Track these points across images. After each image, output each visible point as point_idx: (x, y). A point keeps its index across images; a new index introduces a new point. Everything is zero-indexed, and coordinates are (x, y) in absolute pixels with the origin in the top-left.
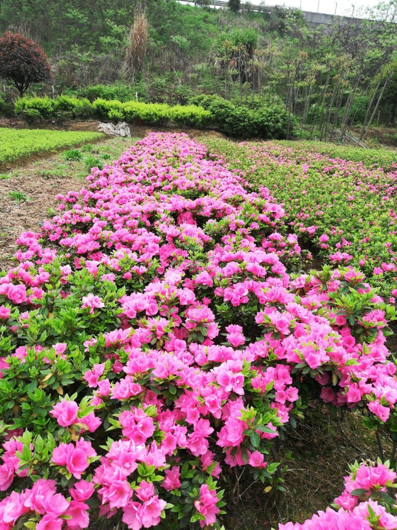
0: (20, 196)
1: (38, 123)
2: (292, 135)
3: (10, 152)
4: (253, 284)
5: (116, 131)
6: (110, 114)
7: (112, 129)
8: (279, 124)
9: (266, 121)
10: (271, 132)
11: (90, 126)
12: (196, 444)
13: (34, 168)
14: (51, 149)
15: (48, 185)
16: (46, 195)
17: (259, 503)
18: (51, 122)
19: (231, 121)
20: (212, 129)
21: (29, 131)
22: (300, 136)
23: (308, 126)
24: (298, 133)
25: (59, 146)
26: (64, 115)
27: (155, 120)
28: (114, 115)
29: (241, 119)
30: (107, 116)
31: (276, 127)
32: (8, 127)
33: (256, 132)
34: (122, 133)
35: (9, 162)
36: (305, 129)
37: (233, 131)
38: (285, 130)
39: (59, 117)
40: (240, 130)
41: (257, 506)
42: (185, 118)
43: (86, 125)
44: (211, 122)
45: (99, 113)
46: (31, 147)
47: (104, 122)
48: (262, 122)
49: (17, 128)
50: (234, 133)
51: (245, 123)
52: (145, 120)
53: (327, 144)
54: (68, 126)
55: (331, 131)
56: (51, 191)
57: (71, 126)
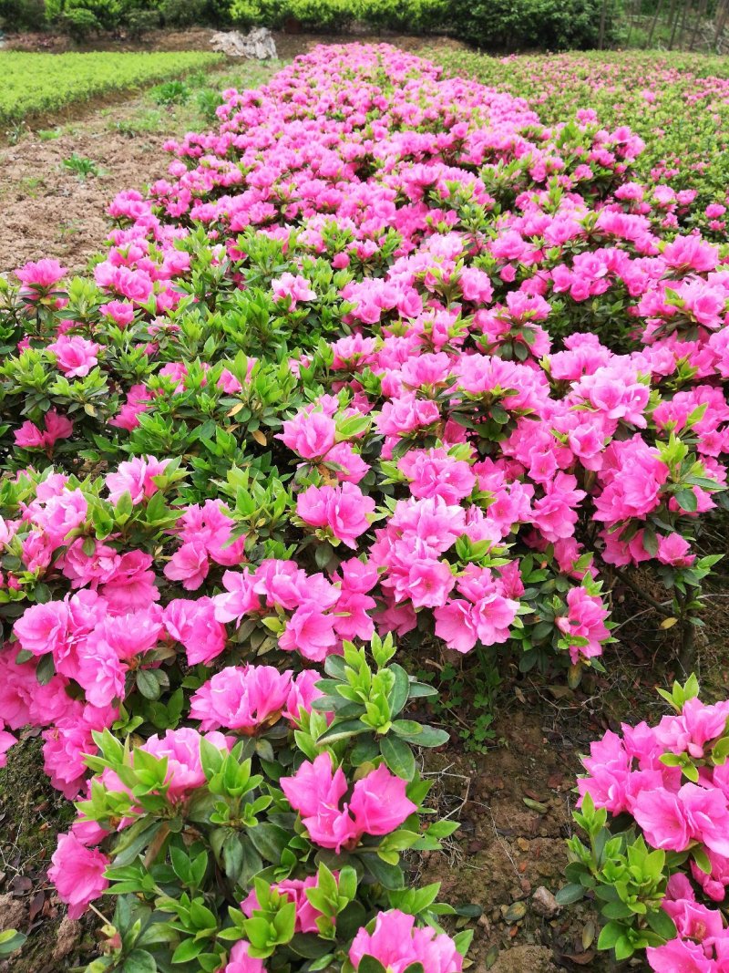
0: (84, 165)
1: (92, 40)
2: (610, 38)
3: (49, 91)
4: (614, 254)
5: (247, 48)
6: (233, 12)
7: (239, 45)
8: (584, 16)
9: (556, 11)
10: (565, 34)
11: (196, 40)
12: (552, 517)
13: (101, 120)
14: (125, 85)
15: (134, 147)
16: (134, 166)
17: (640, 655)
18: (119, 36)
19: (483, 14)
20: (442, 34)
21: (78, 56)
22: (627, 40)
23: (644, 18)
24: (623, 35)
25: (142, 80)
26: (143, 20)
27: (326, 18)
28: (243, 14)
29: (504, 7)
30: (228, 16)
31: (577, 22)
32: (36, 51)
33: (535, 36)
34: (260, 50)
35: (50, 111)
36: (637, 25)
37: (486, 35)
38: (595, 29)
39: (135, 24)
40: (501, 32)
41: (637, 660)
42: (387, 12)
43: (188, 39)
44: (441, 18)
45: (213, 12)
46: (90, 80)
47: (223, 31)
48: (548, 12)
49: (55, 52)
50: (489, 39)
51: (512, 18)
52: (306, 20)
53: (684, 54)
54: (151, 42)
55: (693, 27)
56: (141, 159)
57: (158, 43)
